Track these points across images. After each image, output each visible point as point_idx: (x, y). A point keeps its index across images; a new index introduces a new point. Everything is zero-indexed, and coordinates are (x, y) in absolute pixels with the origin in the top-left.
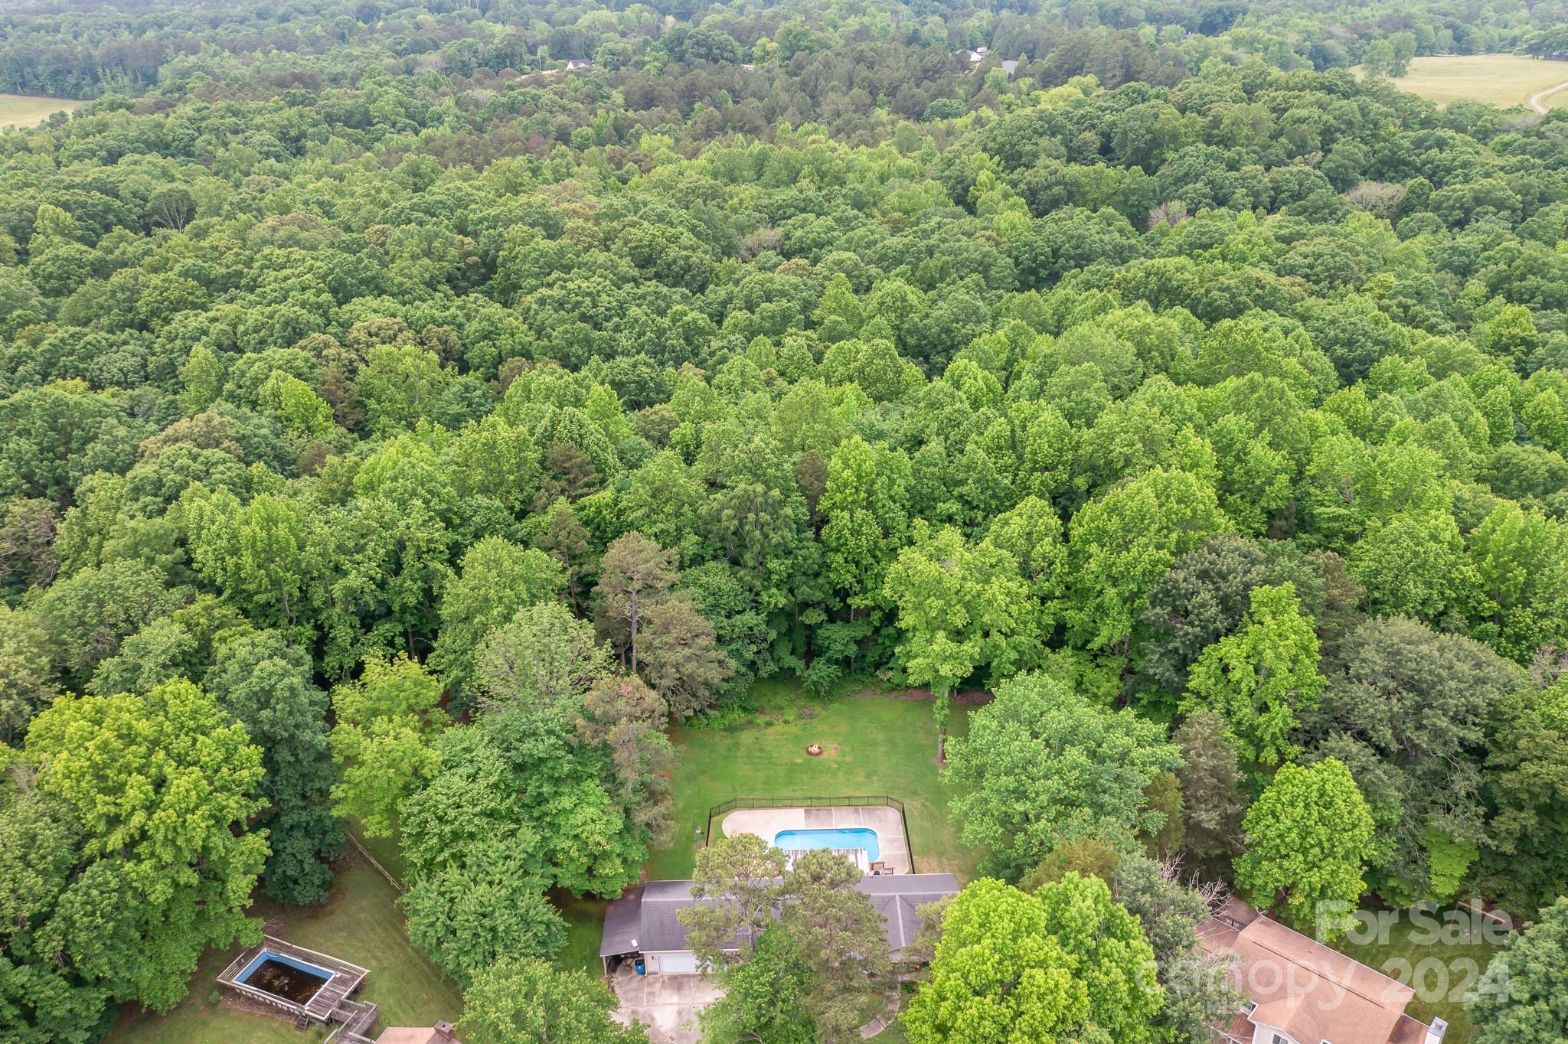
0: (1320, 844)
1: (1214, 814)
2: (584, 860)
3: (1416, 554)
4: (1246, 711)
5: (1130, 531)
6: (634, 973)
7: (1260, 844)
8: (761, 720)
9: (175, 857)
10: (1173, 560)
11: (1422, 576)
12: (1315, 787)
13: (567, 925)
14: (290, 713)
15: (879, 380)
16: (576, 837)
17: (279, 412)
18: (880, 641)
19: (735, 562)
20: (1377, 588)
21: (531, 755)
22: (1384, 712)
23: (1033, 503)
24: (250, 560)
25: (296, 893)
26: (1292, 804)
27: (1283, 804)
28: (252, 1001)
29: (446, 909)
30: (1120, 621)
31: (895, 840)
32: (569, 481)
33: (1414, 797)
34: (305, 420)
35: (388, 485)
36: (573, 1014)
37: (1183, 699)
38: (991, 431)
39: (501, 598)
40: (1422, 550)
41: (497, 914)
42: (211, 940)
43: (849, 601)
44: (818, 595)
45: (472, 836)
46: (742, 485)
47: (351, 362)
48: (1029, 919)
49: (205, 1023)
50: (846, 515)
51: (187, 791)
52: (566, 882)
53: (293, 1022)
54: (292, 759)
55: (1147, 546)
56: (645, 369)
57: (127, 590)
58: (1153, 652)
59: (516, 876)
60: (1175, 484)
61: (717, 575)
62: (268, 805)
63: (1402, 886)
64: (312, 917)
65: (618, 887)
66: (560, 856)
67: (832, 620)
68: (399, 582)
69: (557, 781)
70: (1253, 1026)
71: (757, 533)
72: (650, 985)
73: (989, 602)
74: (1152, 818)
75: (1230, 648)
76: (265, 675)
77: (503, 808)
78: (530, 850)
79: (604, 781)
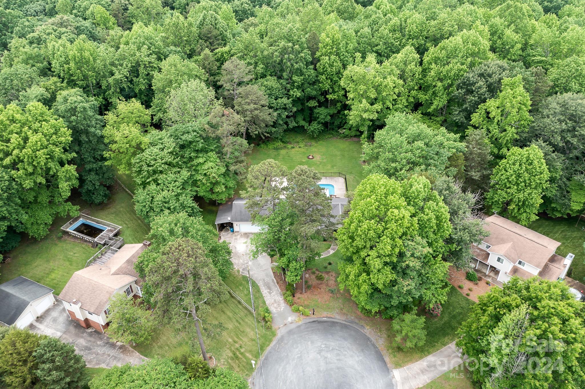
0: (525, 181)
1: (479, 174)
2: (209, 184)
3: (577, 70)
4: (495, 131)
5: (450, 58)
6: (230, 232)
7: (497, 184)
8: (290, 146)
9: (34, 170)
10: (468, 70)
11: (578, 80)
12: (525, 156)
13: (201, 210)
14: (85, 119)
15: (345, 12)
16: (205, 174)
17: (94, 21)
18: (340, 116)
19: (280, 77)
20: (558, 87)
21: (186, 141)
22: (558, 128)
23: (409, 48)
24: (73, 65)
25: (93, 198)
26: (514, 164)
27: (510, 164)
28: (75, 237)
29: (150, 200)
30: (442, 98)
31: (342, 189)
32: (210, 43)
33: (567, 168)
34: (105, 25)
35: (133, 40)
36: (194, 231)
37: (468, 129)
38: (392, 22)
39: (176, 80)
40: (580, 69)
41: (170, 202)
42: (58, 213)
43: (327, 96)
44: (314, 93)
45: (161, 172)
46: (283, 43)
47: (126, 5)
48: (394, 189)
49: (56, 245)
50: (327, 58)
51: (36, 142)
52: (201, 194)
53: (91, 245)
54: (87, 140)
55: (457, 63)
56: (246, 5)
57: (22, 75)
58: (456, 111)
59: (179, 189)
60: (472, 37)
61: (271, 82)
62: (76, 155)
63: (558, 207)
64: (101, 209)
65: (224, 197)
66: (199, 183)
67: (320, 106)
68: (138, 80)
69: (197, 151)
70: (489, 254)
71: (289, 63)
72: (235, 236)
73: (386, 86)
74: (451, 170)
75: (492, 104)
76: (72, 102)
77: (174, 162)
78: (185, 179)
79: (217, 153)
